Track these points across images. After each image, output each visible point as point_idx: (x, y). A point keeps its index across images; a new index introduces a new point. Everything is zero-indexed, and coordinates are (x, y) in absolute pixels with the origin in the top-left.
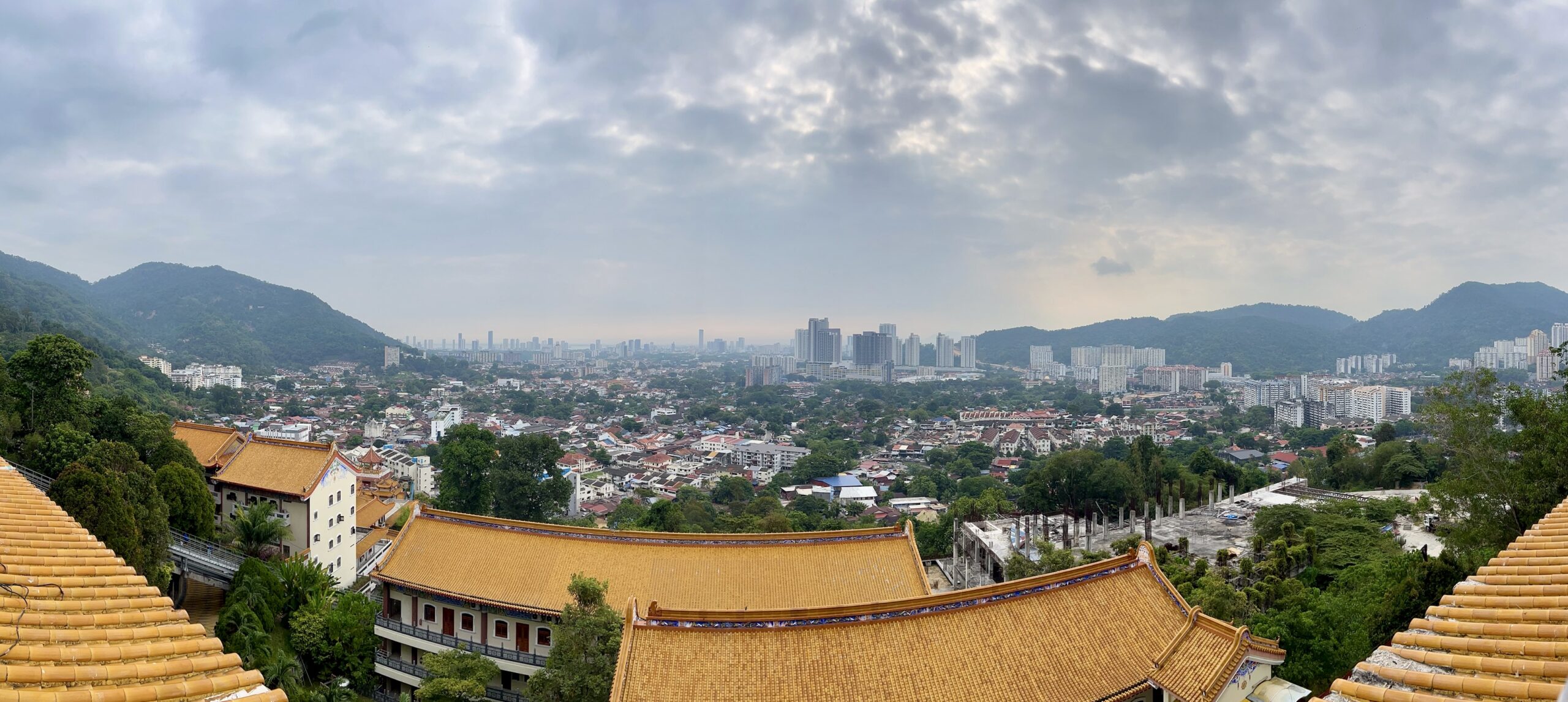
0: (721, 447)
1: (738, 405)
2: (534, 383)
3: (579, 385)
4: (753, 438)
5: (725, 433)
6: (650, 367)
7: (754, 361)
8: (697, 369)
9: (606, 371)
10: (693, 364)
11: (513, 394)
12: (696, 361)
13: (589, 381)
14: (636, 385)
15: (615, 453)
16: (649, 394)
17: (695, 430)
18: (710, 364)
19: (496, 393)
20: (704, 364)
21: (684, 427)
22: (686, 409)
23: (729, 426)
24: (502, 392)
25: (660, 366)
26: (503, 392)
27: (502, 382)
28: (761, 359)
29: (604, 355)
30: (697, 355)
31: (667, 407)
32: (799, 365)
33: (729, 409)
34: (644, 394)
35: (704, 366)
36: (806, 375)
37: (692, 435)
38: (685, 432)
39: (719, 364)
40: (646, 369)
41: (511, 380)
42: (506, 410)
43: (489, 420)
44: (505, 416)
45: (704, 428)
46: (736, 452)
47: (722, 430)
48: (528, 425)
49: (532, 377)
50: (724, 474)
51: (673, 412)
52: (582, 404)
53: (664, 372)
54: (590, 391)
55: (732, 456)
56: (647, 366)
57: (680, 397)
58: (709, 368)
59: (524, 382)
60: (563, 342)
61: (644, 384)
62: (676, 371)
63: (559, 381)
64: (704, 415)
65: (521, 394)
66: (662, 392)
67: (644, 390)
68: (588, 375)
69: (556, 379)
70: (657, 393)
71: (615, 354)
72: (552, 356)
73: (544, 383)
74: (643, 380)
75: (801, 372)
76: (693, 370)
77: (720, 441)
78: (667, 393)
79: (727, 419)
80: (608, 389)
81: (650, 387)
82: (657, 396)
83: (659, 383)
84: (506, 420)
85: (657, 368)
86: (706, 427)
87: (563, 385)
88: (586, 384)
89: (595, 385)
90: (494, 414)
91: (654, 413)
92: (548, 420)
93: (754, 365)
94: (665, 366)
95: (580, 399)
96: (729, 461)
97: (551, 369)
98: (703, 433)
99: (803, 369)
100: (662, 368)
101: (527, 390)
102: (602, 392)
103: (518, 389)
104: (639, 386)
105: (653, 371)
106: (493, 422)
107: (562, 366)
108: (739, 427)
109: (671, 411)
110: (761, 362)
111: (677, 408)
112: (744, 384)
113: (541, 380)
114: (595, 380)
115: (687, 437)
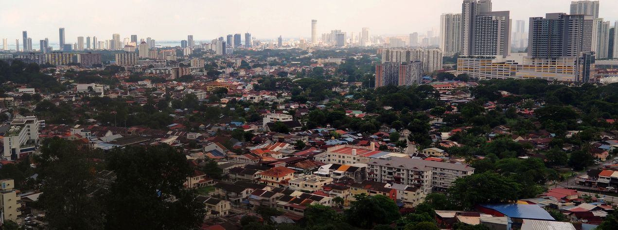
0: (352, 160)
1: (368, 109)
2: (121, 87)
3: (173, 88)
4: (391, 151)
5: (355, 143)
6: (255, 66)
7: (384, 56)
8: (312, 67)
9: (201, 71)
10: (307, 61)
11: (97, 101)
12: (310, 58)
13: (184, 84)
14: (240, 88)
15: (226, 166)
16: (257, 98)
17: (317, 139)
18: (327, 61)
19: (76, 100)
20: (320, 61)
21: (304, 135)
22: (303, 114)
23: (360, 134)
24: (83, 99)
25: (266, 65)
26: (86, 99)
27: (82, 87)
28: (394, 54)
29: (198, 53)
30: (311, 51)
31: (280, 112)
32: (446, 60)
33: (357, 115)
34: (252, 98)
35: (320, 63)
36: (457, 73)
37: (314, 145)
38: (306, 141)
39: (339, 61)
40: (249, 68)
41: (93, 85)
42: (92, 120)
43: (72, 133)
44: (90, 127)
45: (328, 137)
46: (372, 166)
47: (351, 139)
48: (119, 136)
49: (117, 80)
50: (360, 191)
51: (289, 118)
52: (179, 110)
53: (272, 71)
54: (188, 95)
55: (367, 171)
56: (250, 65)
57: (294, 100)
58: (326, 65)
59: (108, 87)
60: (148, 39)
61: (250, 86)
62: (286, 69)
63: (149, 84)
64: (327, 122)
65: (106, 100)
66: (271, 94)
67: (251, 92)
68: (183, 76)
69: (145, 82)
70: (266, 96)
71: (211, 51)
72: (138, 55)
73: (132, 88)
74: (247, 82)
75: (448, 68)
76: (307, 68)
77: (351, 153)
78: (279, 96)
79: (355, 126)
80: (208, 93)
81: (257, 89)
82: (267, 99)
83: (267, 84)
84: (92, 132)
85: (262, 66)
86: (331, 136)
87: (154, 89)
88: (181, 88)
89: (192, 88)
90: (77, 126)
91: (267, 120)
92: (143, 130)
93: (383, 61)
94: (273, 64)
95: (177, 105)
96: (363, 177)
97: (139, 71)
98: (328, 143)
99: (451, 65)
100: (268, 67)
101: (113, 96)
102: (201, 95)
103: (102, 95)
104: (244, 88)
105: (258, 71)
106: (77, 135)
107: (151, 67)
108: (372, 136)
109: (287, 116)
110: (394, 57)
111: (292, 113)
112: (373, 84)
113: (127, 84)
114: (191, 82)
115: (308, 147)
